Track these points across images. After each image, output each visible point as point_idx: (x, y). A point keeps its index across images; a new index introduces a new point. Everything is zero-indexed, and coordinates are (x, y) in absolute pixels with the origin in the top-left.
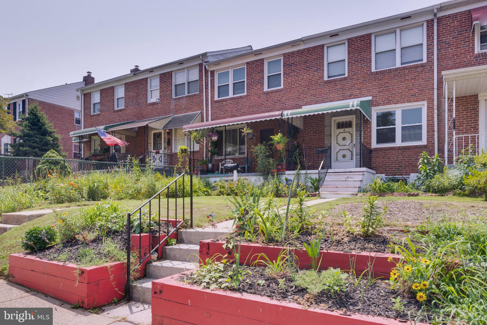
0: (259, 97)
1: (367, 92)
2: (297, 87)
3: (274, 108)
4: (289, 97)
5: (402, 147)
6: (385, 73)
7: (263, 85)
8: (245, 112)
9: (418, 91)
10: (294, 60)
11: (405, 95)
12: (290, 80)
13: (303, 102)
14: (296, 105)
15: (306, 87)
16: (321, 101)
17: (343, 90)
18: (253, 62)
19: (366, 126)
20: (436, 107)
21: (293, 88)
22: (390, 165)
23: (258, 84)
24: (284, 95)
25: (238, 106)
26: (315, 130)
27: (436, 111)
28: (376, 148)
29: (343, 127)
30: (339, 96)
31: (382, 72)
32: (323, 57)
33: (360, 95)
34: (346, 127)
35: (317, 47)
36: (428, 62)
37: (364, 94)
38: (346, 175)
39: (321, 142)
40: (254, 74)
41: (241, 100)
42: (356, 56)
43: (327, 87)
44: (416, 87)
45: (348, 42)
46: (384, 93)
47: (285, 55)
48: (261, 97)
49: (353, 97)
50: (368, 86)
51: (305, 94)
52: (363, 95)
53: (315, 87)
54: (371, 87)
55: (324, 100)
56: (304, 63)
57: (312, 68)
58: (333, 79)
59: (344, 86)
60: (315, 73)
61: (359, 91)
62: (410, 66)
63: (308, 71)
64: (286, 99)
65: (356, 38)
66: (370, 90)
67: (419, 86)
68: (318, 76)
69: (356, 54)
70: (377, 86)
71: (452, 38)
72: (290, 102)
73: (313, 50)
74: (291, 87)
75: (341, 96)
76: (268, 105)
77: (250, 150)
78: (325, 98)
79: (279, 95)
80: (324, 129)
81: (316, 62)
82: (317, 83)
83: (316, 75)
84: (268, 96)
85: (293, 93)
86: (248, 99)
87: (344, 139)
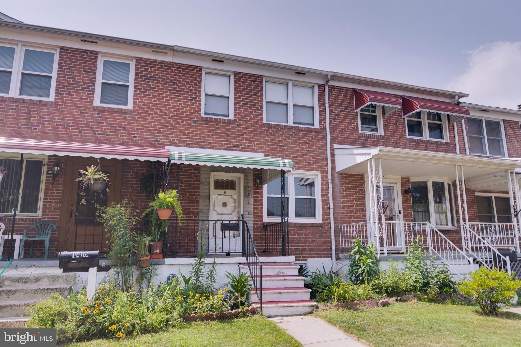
0: (84, 112)
1: (258, 147)
2: (157, 114)
3: (111, 138)
4: (141, 126)
6: (278, 129)
7: (93, 94)
8: (48, 133)
9: (313, 158)
10: (155, 73)
11: (300, 160)
12: (145, 100)
13: (167, 139)
14: (153, 141)
15: (172, 119)
16: (195, 144)
17: (227, 136)
18: (75, 50)
19: (256, 192)
20: (330, 181)
21: (150, 114)
23: (83, 91)
24: (133, 120)
25: (31, 117)
26: (185, 186)
27: (330, 186)
28: (269, 223)
29: (222, 188)
30: (222, 144)
31: (276, 126)
32: (201, 83)
33: (249, 148)
34: (227, 188)
35: (192, 67)
36: (321, 129)
37: (255, 149)
38: (277, 268)
39: (194, 206)
40: (74, 70)
41: (39, 109)
42: (245, 98)
43: (205, 127)
44: (310, 153)
45: (235, 76)
46: (278, 153)
47: (139, 60)
48: (87, 113)
49: (240, 148)
50: (259, 139)
51: (171, 129)
52: (253, 149)
53: (187, 122)
54: (263, 142)
55: (200, 145)
56: (170, 82)
57: (184, 94)
58: (215, 118)
59: (229, 131)
60: (188, 102)
61: (249, 143)
62: (305, 128)
63: (178, 96)
64: (137, 129)
65: (246, 74)
66: (261, 144)
67: (313, 153)
68: (193, 108)
69: (245, 94)
70: (269, 142)
71: (341, 111)
72: (143, 135)
73: (185, 69)
74: (147, 111)
75: (225, 144)
76: (101, 131)
77: (51, 205)
78: (201, 142)
79: (125, 119)
80: (199, 187)
81: (190, 87)
82: (190, 118)
83: (189, 105)
84: (102, 115)
85: (149, 122)
86: (58, 111)
87: (225, 204)
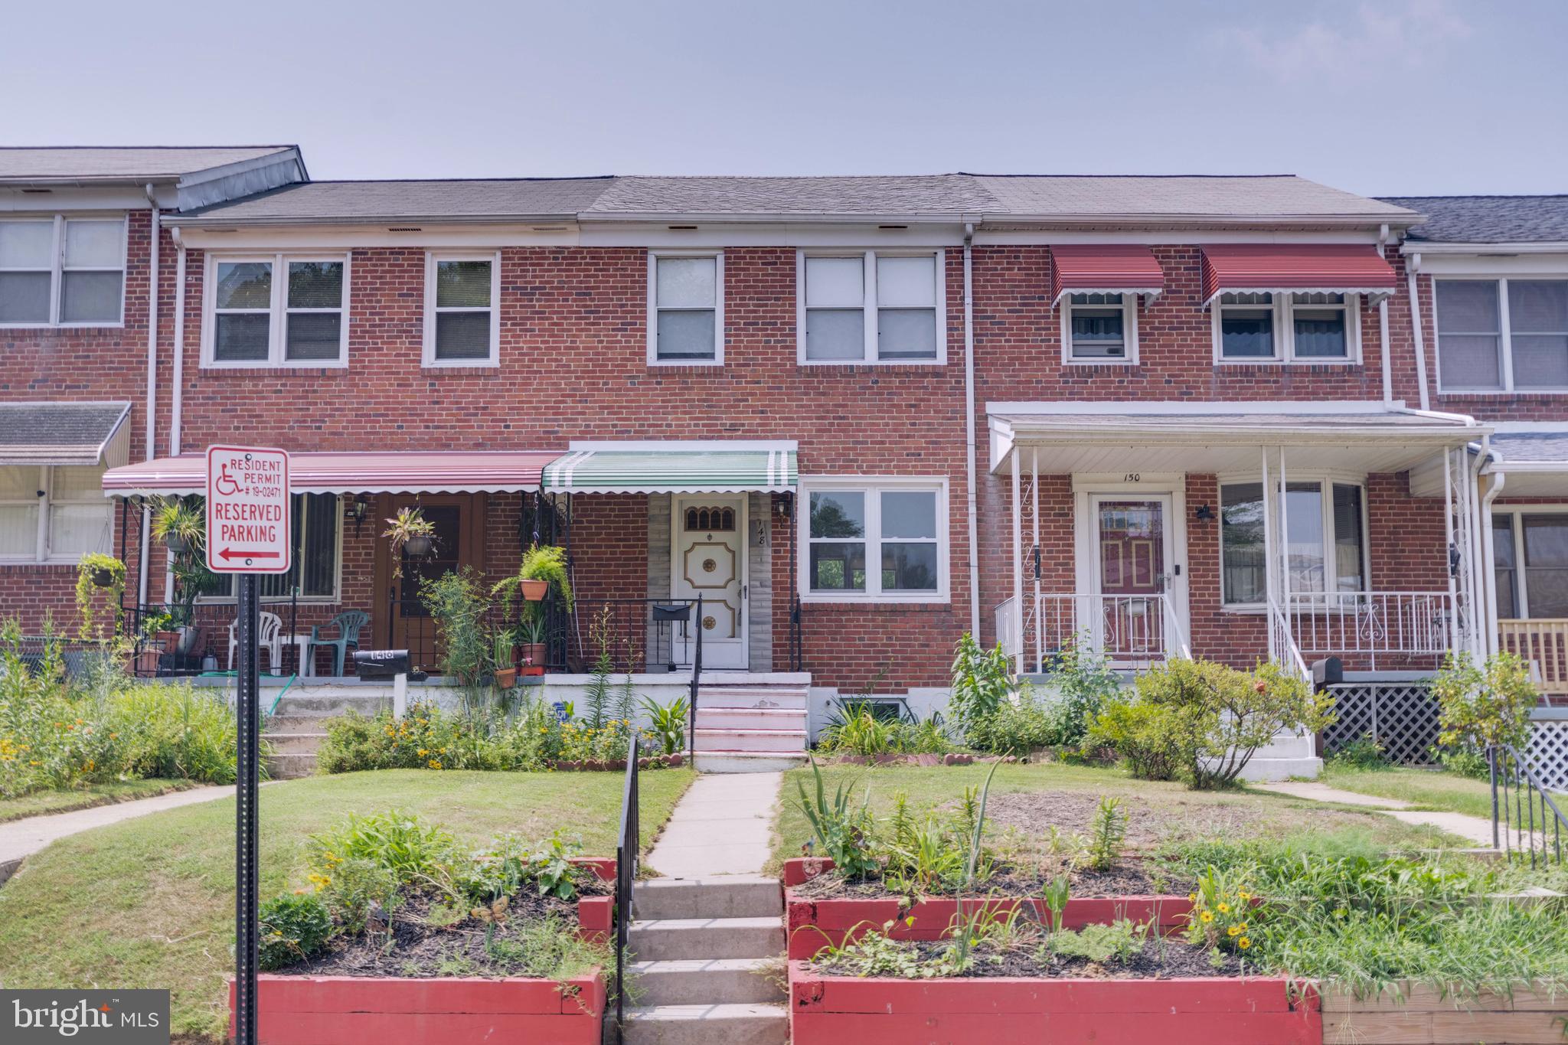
0: (404, 384)
1: (785, 425)
2: (551, 372)
3: (460, 433)
4: (519, 402)
5: (885, 605)
6: (835, 376)
7: (421, 343)
8: (341, 434)
9: (926, 443)
10: (543, 277)
11: (891, 449)
12: (525, 342)
13: (574, 426)
14: (545, 432)
15: (583, 378)
16: (635, 432)
17: (708, 406)
18: (379, 252)
19: (779, 533)
20: (972, 497)
21: (536, 372)
22: (851, 658)
23: (401, 337)
24: (502, 391)
25: (310, 404)
26: (615, 528)
27: (972, 509)
28: (812, 604)
29: (704, 527)
30: (696, 425)
31: (829, 372)
32: (645, 288)
33: (762, 431)
34: (716, 527)
35: (624, 252)
36: (950, 365)
37: (776, 430)
38: (758, 694)
39: (636, 571)
40: (381, 295)
41: (322, 385)
42: (752, 308)
43: (656, 389)
44: (921, 430)
45: (726, 258)
46: (835, 437)
47: (508, 253)
48: (411, 385)
49: (740, 433)
50: (786, 406)
51: (580, 402)
52: (771, 431)
53: (616, 384)
54: (796, 412)
55: (647, 432)
56: (577, 294)
57: (608, 318)
58: (678, 368)
59: (714, 395)
60: (616, 336)
61: (761, 418)
62: (905, 366)
63: (593, 324)
64: (509, 409)
65: (752, 250)
66: (792, 418)
67: (928, 430)
68: (628, 347)
69: (750, 299)
70: (813, 412)
71: (1009, 311)
72: (524, 420)
73: (609, 258)
74: (529, 366)
75: (704, 425)
76: (439, 421)
77: (356, 579)
78: (650, 426)
79: (485, 390)
80: (646, 528)
81: (621, 300)
82: (622, 372)
83: (620, 342)
84: (440, 385)
85: (535, 390)
86: (357, 385)
87: (709, 565)
